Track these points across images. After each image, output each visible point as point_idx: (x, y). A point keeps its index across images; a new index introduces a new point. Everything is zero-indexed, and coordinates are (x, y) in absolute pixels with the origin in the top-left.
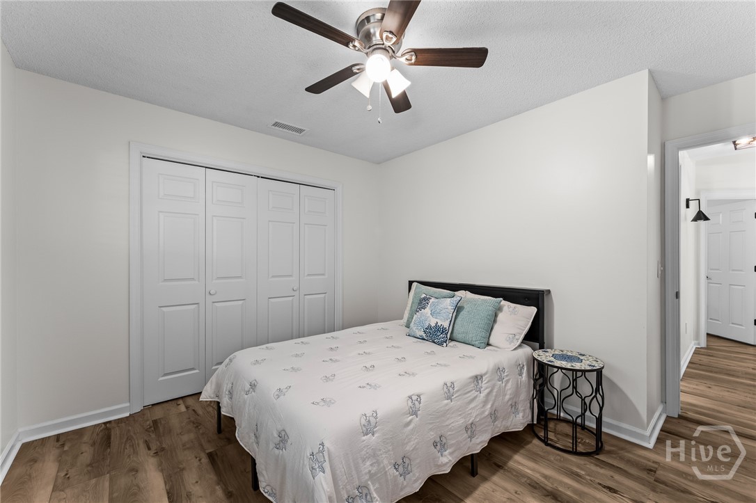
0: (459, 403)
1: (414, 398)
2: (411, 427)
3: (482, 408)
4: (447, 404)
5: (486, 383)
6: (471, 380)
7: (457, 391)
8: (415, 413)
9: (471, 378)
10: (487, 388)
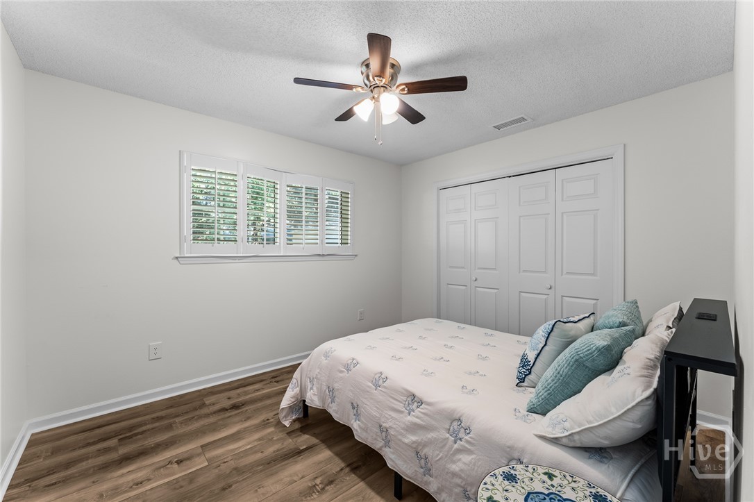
0: (381, 397)
1: (355, 362)
2: (341, 375)
3: (403, 429)
4: (369, 387)
5: (420, 412)
6: (403, 391)
7: (385, 387)
8: (348, 370)
9: (407, 391)
10: (417, 417)
